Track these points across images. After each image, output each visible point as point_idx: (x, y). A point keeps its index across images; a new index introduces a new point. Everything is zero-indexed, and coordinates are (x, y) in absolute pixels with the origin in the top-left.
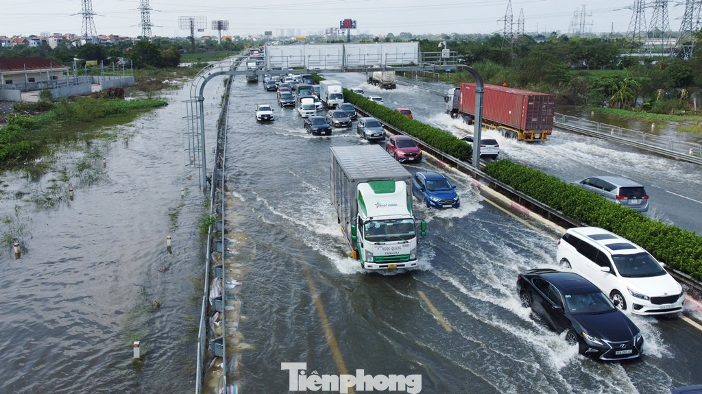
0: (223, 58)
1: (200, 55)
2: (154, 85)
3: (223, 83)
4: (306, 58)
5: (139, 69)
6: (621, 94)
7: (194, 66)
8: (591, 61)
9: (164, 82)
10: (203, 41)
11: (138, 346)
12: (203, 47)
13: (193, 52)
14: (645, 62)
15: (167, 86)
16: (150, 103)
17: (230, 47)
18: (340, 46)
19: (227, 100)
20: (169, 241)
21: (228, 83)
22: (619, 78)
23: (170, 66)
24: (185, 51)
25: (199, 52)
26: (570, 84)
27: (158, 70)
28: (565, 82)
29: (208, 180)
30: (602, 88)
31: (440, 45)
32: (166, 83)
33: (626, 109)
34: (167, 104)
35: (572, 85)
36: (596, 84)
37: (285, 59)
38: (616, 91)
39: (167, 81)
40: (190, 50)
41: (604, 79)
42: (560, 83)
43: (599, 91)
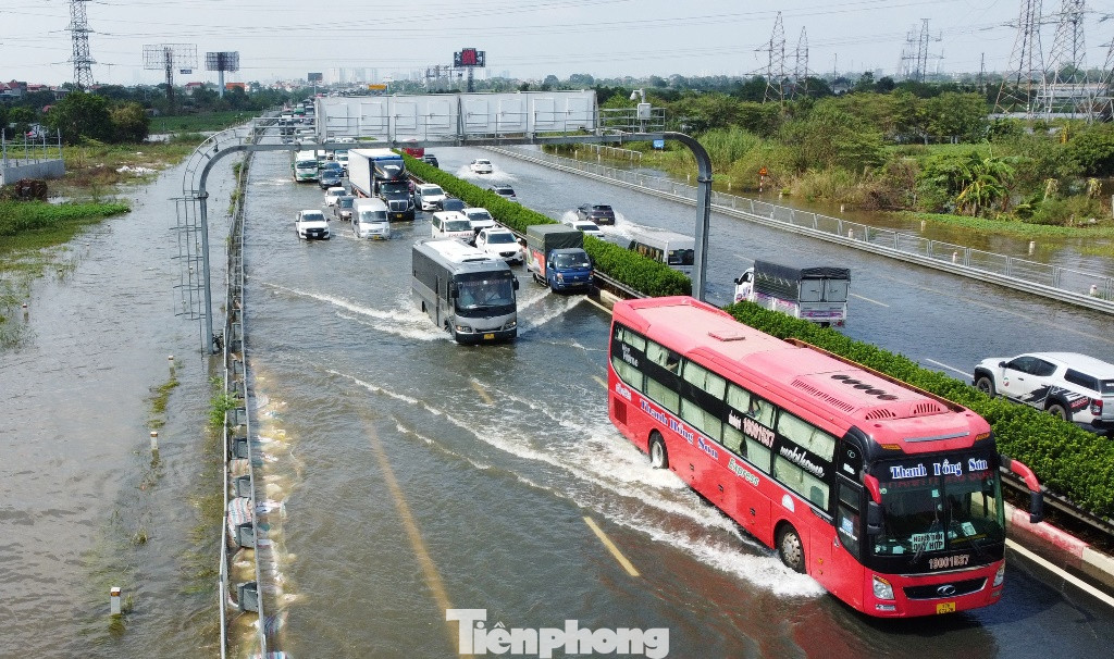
0: (229, 124)
1: (185, 119)
2: (102, 177)
3: (232, 172)
4: (392, 120)
5: (71, 146)
6: (978, 189)
7: (174, 141)
8: (932, 127)
9: (120, 170)
10: (190, 93)
11: (118, 594)
12: (189, 104)
13: (171, 114)
14: (1035, 130)
15: (128, 177)
16: (97, 208)
17: (240, 104)
18: (453, 99)
19: (241, 203)
20: (154, 441)
21: (241, 170)
22: (975, 159)
23: (130, 140)
24: (156, 112)
25: (182, 113)
26: (884, 170)
27: (107, 148)
28: (875, 166)
29: (217, 341)
30: (942, 178)
31: (633, 96)
32: (125, 172)
33: (987, 216)
34: (129, 211)
35: (888, 171)
36: (933, 170)
37: (352, 122)
38: (968, 182)
39: (125, 168)
40: (166, 110)
41: (948, 161)
42: (866, 169)
43: (938, 184)
